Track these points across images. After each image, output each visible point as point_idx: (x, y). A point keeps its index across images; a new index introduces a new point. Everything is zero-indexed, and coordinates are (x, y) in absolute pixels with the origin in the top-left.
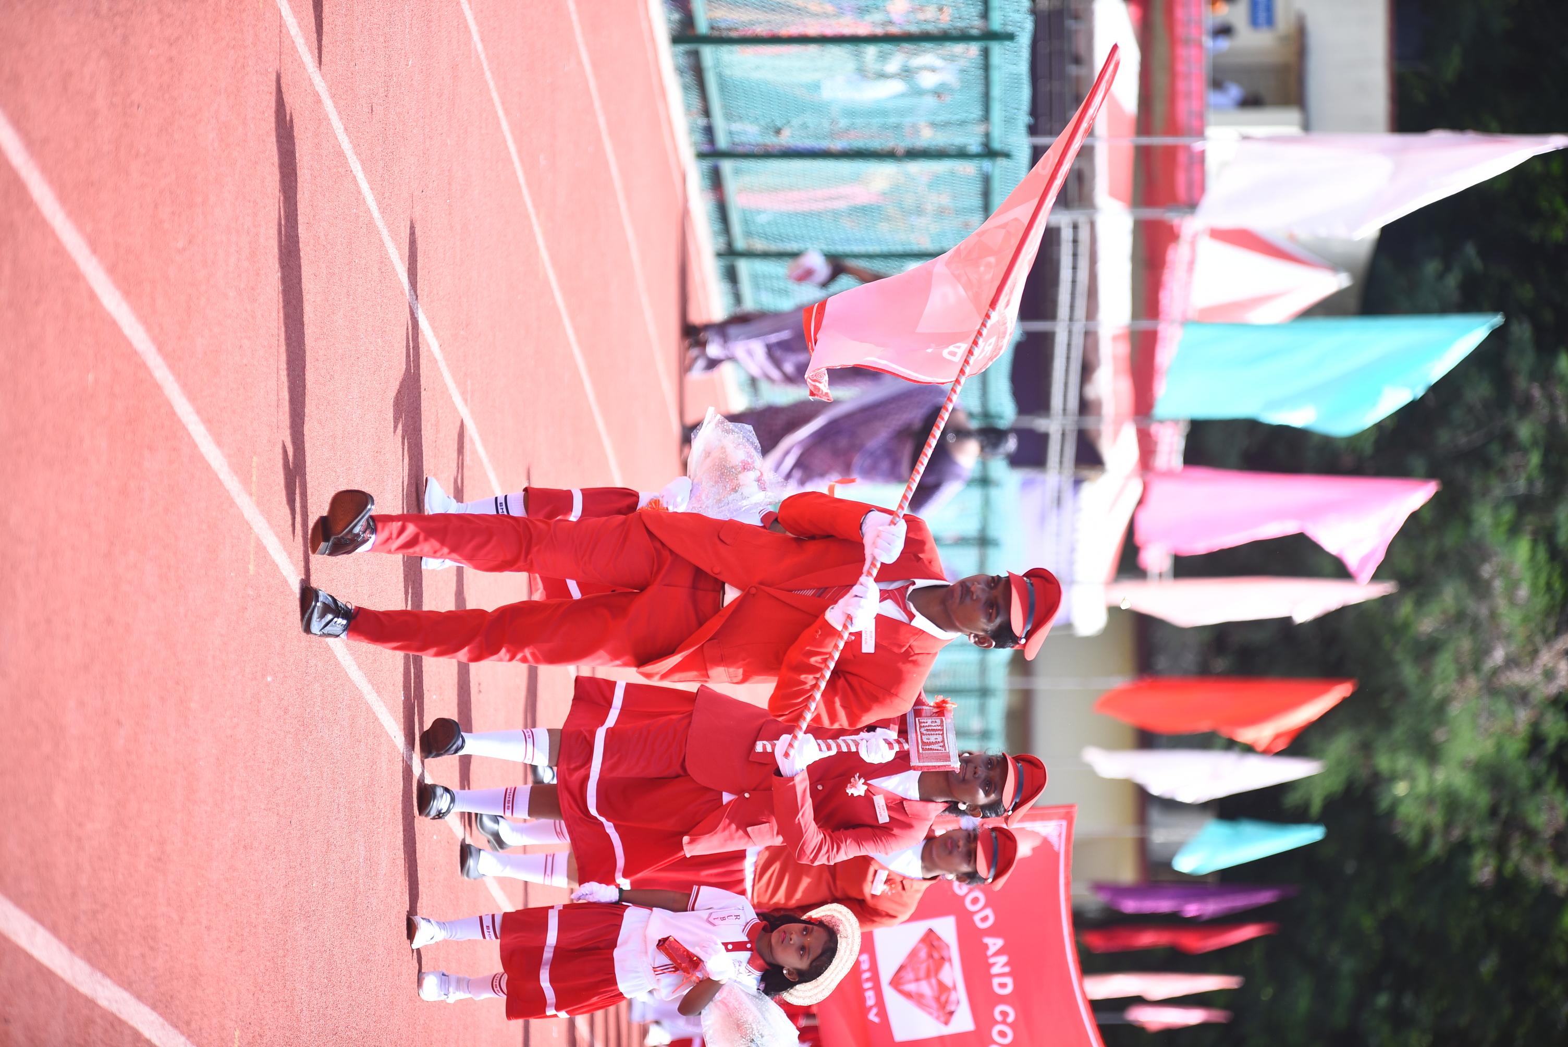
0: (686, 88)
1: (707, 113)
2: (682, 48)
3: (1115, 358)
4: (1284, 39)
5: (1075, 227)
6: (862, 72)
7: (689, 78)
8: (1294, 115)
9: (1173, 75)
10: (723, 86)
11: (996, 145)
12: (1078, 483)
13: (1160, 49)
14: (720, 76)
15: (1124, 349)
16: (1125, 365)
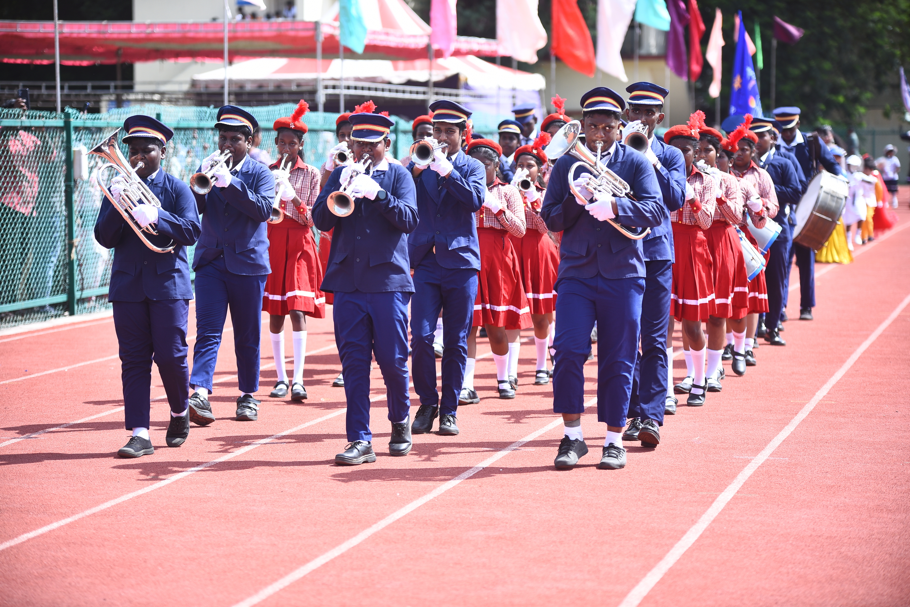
5: (326, 87)
9: (252, 38)
12: (467, 87)
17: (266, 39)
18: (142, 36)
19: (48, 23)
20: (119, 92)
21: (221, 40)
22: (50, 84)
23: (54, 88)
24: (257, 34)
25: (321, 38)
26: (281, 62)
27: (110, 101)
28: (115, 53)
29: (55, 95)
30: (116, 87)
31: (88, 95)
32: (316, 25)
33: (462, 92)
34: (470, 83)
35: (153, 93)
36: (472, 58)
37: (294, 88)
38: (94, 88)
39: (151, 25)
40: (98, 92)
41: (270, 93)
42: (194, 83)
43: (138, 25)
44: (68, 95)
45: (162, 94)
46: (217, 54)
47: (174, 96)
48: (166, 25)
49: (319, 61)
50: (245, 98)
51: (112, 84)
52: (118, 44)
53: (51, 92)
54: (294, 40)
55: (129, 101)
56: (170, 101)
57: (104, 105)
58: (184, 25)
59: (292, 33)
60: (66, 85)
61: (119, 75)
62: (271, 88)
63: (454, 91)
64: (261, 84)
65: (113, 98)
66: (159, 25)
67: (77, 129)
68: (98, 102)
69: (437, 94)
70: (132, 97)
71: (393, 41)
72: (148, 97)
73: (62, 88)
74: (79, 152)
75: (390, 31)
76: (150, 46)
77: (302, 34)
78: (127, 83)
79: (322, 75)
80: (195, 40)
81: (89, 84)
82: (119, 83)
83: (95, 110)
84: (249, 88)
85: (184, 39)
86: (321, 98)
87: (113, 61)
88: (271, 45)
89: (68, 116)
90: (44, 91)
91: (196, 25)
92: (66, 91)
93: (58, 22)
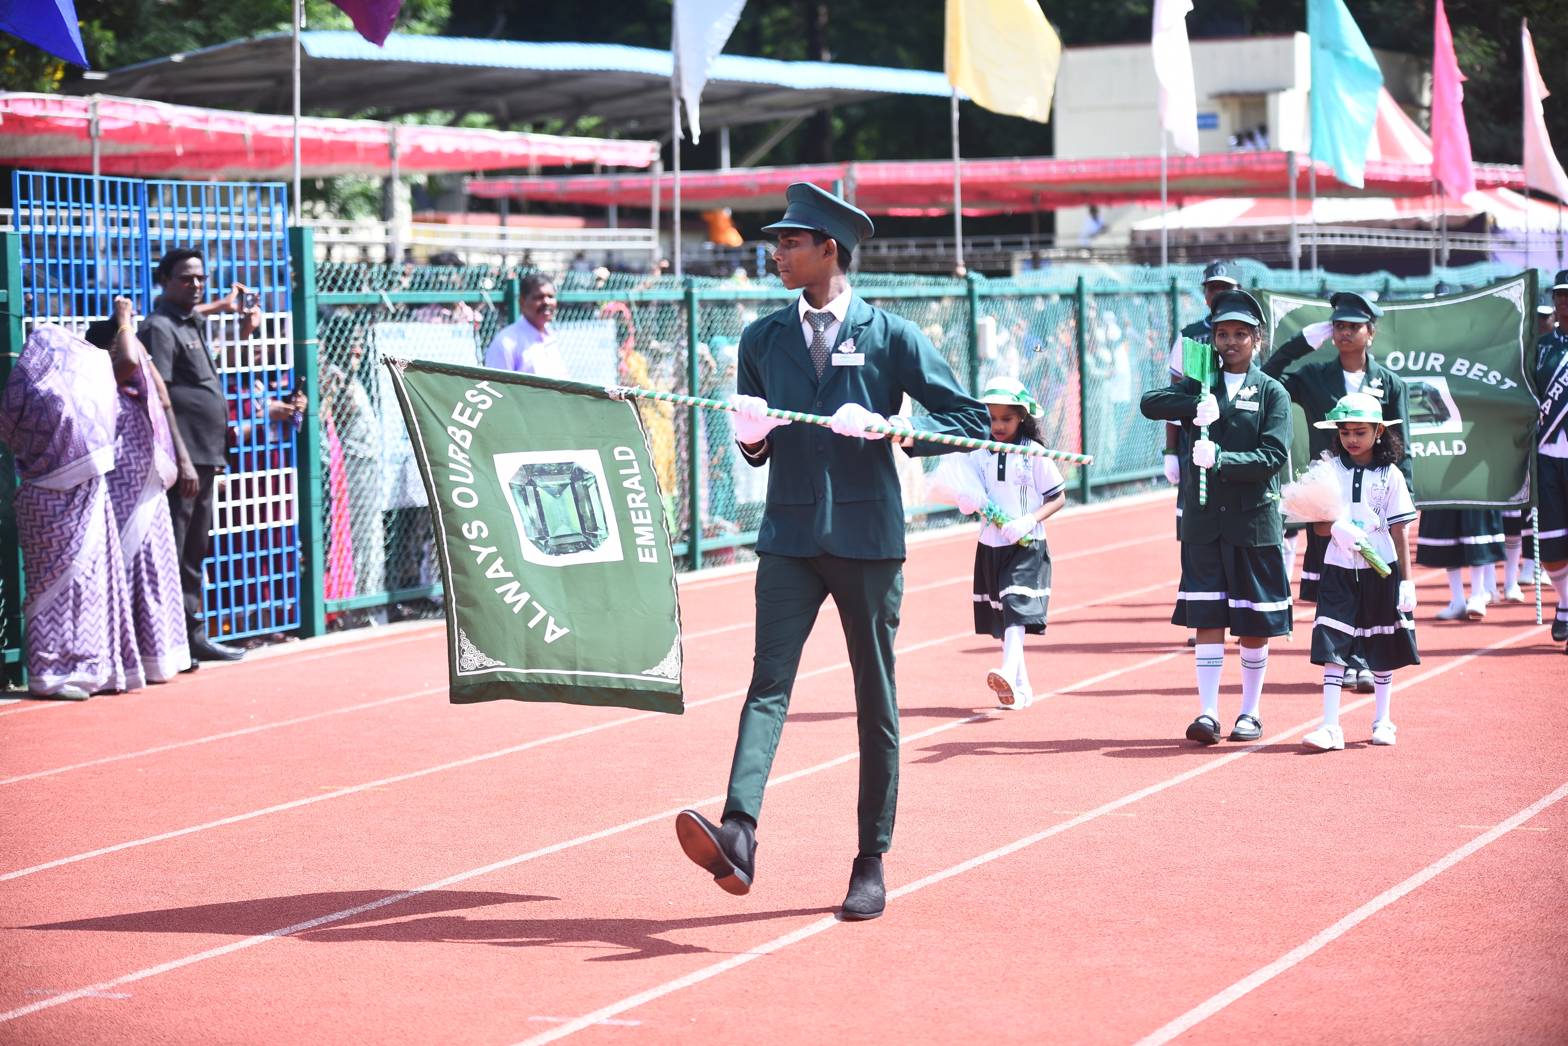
0: (1125, 494)
1: (1148, 480)
2: (1090, 496)
3: (1412, 208)
4: (1225, 106)
5: (1303, 236)
6: (1111, 376)
7: (1119, 490)
8: (1271, 99)
9: (1206, 175)
10: (1118, 469)
11: (1167, 287)
12: (1495, 230)
13: (1192, 184)
14: (1114, 471)
15: (1406, 203)
16: (1417, 202)
17: (1224, 175)
18: (1066, 177)
19: (945, 164)
20: (1036, 248)
21: (1158, 178)
22: (948, 240)
23: (953, 245)
24: (1211, 170)
25: (1296, 173)
26: (1246, 203)
27: (1025, 261)
28: (1030, 198)
29: (954, 256)
30: (1031, 243)
31: (995, 255)
32: (1289, 155)
33: (1488, 237)
34: (1501, 225)
35: (1078, 249)
36: (1503, 192)
37: (1261, 238)
38: (1003, 244)
39: (1076, 163)
40: (1009, 249)
41: (1231, 246)
42: (1134, 234)
43: (1060, 164)
44: (971, 256)
45: (1090, 249)
46: (1152, 196)
47: (1106, 252)
48: (1093, 162)
49: (1294, 203)
50: (1199, 252)
51: (1026, 239)
52: (1034, 187)
53: (950, 251)
54: (1262, 175)
55: (1048, 260)
56: (1102, 259)
57: (1017, 266)
58: (1117, 161)
59: (1257, 168)
60: (969, 241)
61: (1036, 225)
62: (1231, 238)
63: (1475, 237)
64: (1220, 234)
65: (1028, 255)
66: (1087, 162)
67: (983, 298)
68: (1008, 262)
69: (1452, 240)
70: (1051, 253)
71: (1393, 173)
72: (1074, 255)
73: (964, 245)
74: (984, 326)
75: (1389, 160)
76: (1074, 188)
77: (1271, 168)
78: (1045, 237)
79: (1299, 219)
80: (1133, 179)
81: (997, 240)
82: (1036, 237)
83: (1006, 273)
84: (1202, 239)
85: (1118, 180)
86: (1296, 251)
87: (1029, 208)
88: (1231, 183)
89: (970, 282)
90: (941, 251)
91: (1132, 160)
92: (970, 249)
93: (957, 161)
